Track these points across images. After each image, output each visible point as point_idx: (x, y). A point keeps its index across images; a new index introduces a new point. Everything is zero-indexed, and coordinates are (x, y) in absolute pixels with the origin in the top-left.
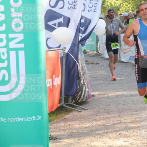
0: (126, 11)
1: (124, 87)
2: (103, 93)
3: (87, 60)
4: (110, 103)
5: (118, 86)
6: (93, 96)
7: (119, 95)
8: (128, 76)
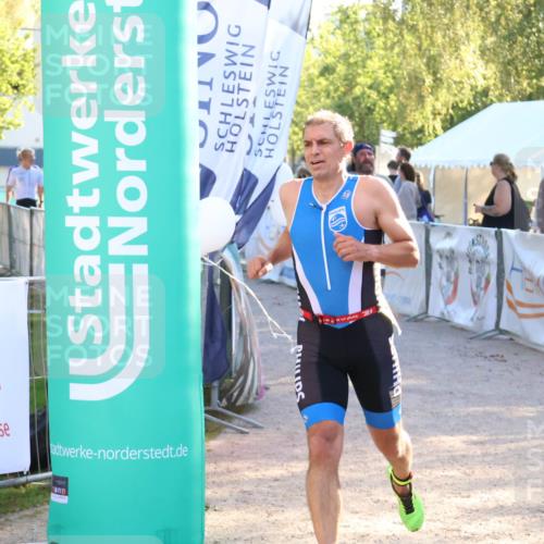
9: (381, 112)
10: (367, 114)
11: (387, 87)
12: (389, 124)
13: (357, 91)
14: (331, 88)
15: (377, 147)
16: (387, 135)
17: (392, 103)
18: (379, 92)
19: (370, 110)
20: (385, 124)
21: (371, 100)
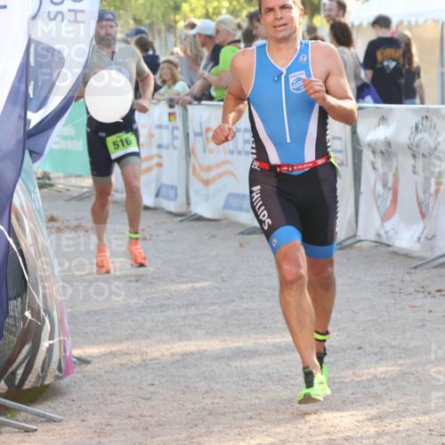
0: (207, 16)
1: (208, 319)
2: (124, 347)
3: (55, 214)
4: (152, 389)
5: (185, 318)
6: (83, 361)
7: (186, 354)
8: (223, 275)
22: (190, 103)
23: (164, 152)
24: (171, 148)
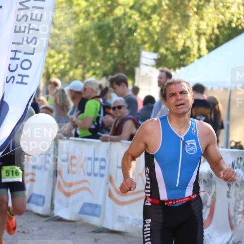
9: (143, 33)
10: (128, 35)
11: (149, 7)
12: (151, 46)
13: (119, 12)
14: (91, 9)
15: (137, 70)
16: (148, 57)
17: (155, 24)
18: (140, 12)
19: (131, 31)
20: (147, 46)
21: (131, 21)
22: (61, 138)
23: (37, 172)
24: (43, 169)
